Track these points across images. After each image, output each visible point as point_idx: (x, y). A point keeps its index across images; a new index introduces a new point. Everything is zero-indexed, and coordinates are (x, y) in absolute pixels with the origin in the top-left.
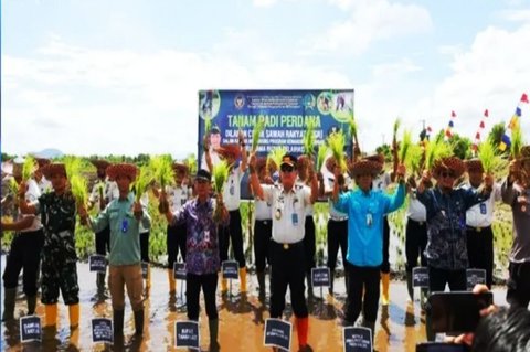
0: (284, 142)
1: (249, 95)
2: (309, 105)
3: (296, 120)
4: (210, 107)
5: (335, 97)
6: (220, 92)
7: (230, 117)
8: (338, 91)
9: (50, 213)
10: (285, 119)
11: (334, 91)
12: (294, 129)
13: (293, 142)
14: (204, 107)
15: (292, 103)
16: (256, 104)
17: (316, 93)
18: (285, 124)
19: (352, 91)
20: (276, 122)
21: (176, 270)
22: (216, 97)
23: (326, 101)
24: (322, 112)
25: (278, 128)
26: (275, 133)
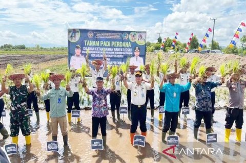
0: (113, 53)
1: (96, 32)
2: (126, 37)
3: (119, 44)
4: (75, 37)
5: (138, 35)
6: (80, 30)
7: (86, 41)
8: (139, 32)
9: (16, 96)
10: (114, 43)
11: (137, 32)
12: (118, 47)
13: (117, 53)
14: (71, 36)
15: (117, 36)
16: (99, 36)
17: (129, 32)
18: (113, 45)
19: (146, 32)
20: (109, 45)
21: (73, 113)
22: (78, 32)
23: (134, 36)
24: (131, 41)
25: (110, 47)
26: (109, 49)
